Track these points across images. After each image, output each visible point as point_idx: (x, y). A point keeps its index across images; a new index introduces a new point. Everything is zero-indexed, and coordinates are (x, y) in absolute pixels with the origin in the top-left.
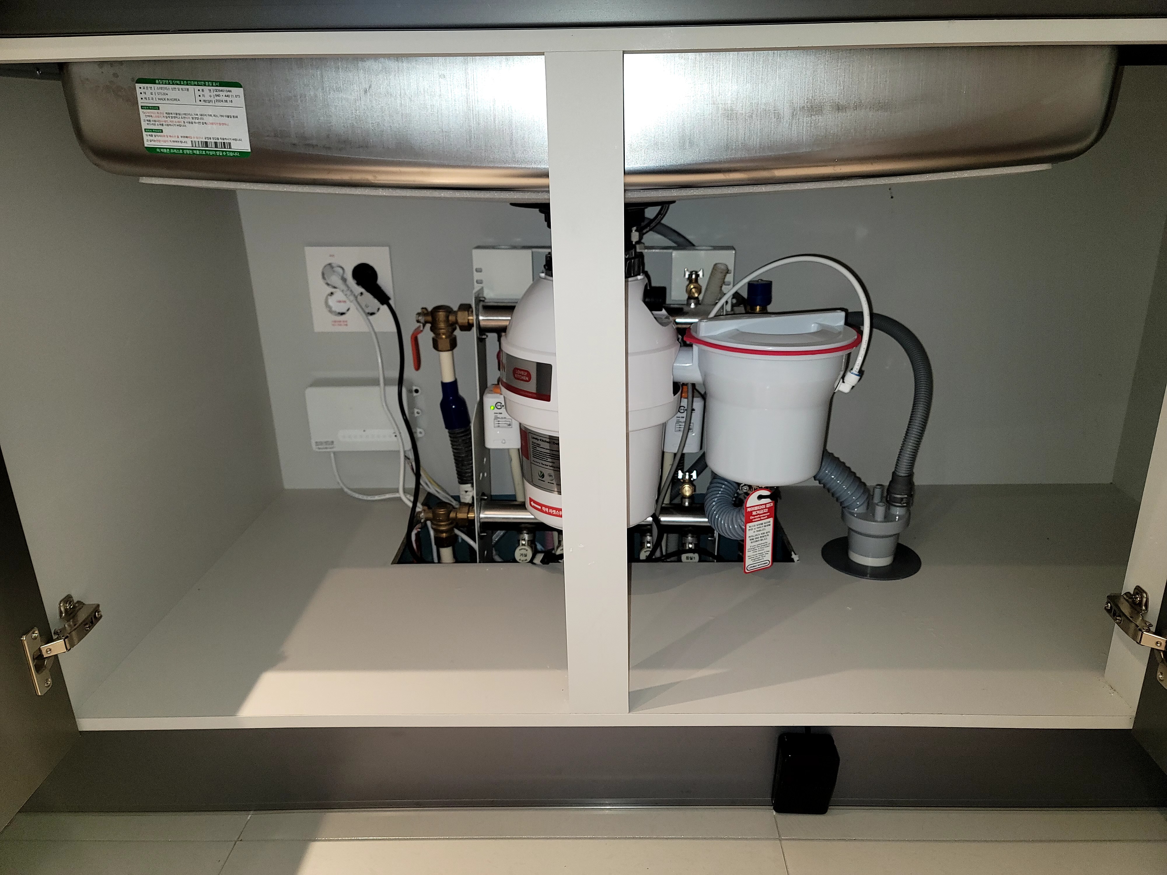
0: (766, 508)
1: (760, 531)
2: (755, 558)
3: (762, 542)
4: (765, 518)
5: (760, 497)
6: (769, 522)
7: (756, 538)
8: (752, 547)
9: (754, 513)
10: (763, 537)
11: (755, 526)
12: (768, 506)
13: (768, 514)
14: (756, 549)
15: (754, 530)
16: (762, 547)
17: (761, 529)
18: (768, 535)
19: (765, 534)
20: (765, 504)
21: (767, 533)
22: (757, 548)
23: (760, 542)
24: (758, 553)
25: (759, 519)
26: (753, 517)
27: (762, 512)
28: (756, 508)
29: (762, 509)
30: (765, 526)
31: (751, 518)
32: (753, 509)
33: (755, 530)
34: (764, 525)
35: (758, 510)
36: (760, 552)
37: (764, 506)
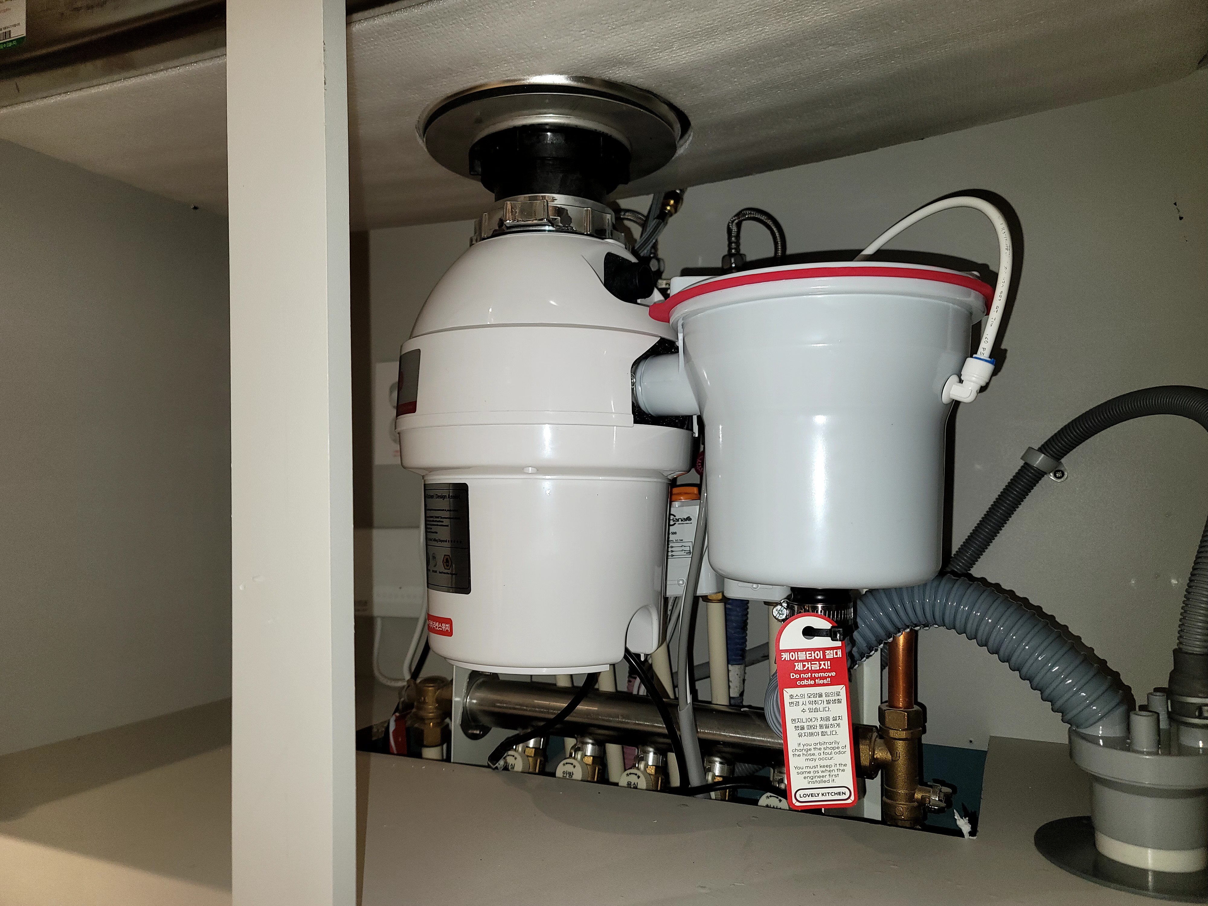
0: (825, 659)
1: (816, 710)
2: (812, 774)
3: (826, 739)
4: (825, 682)
5: (809, 632)
6: (838, 694)
7: (810, 727)
8: (802, 747)
9: (799, 667)
10: (827, 727)
11: (803, 696)
12: (830, 655)
13: (834, 674)
14: (814, 754)
15: (801, 707)
16: (829, 751)
17: (821, 707)
18: (838, 725)
19: (831, 722)
20: (824, 650)
21: (834, 719)
22: (817, 752)
23: (820, 739)
24: (818, 763)
25: (812, 682)
26: (797, 676)
27: (816, 667)
28: (802, 656)
29: (815, 660)
30: (828, 702)
31: (793, 676)
32: (795, 656)
33: (806, 708)
34: (824, 698)
35: (807, 661)
36: (823, 763)
37: (820, 655)
